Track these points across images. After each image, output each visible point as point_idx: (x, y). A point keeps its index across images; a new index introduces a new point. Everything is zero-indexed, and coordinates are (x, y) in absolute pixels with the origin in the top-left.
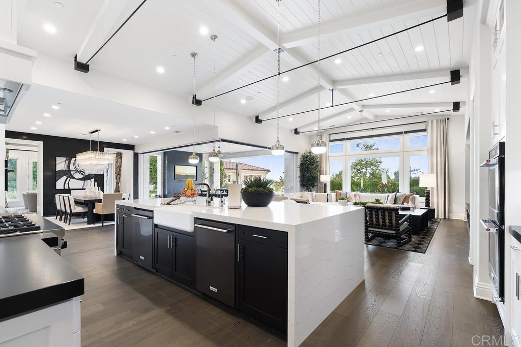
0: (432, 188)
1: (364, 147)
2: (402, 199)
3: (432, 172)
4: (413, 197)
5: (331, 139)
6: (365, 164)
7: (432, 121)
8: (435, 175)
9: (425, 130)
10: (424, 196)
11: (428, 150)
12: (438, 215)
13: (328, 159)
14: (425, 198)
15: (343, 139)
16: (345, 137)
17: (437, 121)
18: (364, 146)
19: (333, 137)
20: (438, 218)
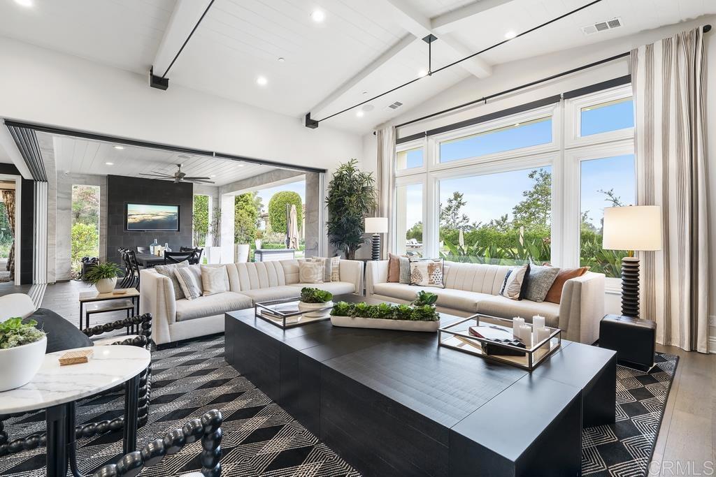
0: (649, 255)
1: (541, 179)
2: (546, 286)
3: (648, 201)
4: (572, 284)
5: (400, 137)
6: (543, 205)
7: (650, 49)
8: (657, 210)
9: (626, 80)
10: (617, 275)
11: (635, 138)
12: (668, 337)
13: (394, 181)
14: (620, 281)
15: (421, 135)
16: (425, 130)
17: (667, 43)
18: (542, 176)
19: (403, 133)
20: (668, 346)
